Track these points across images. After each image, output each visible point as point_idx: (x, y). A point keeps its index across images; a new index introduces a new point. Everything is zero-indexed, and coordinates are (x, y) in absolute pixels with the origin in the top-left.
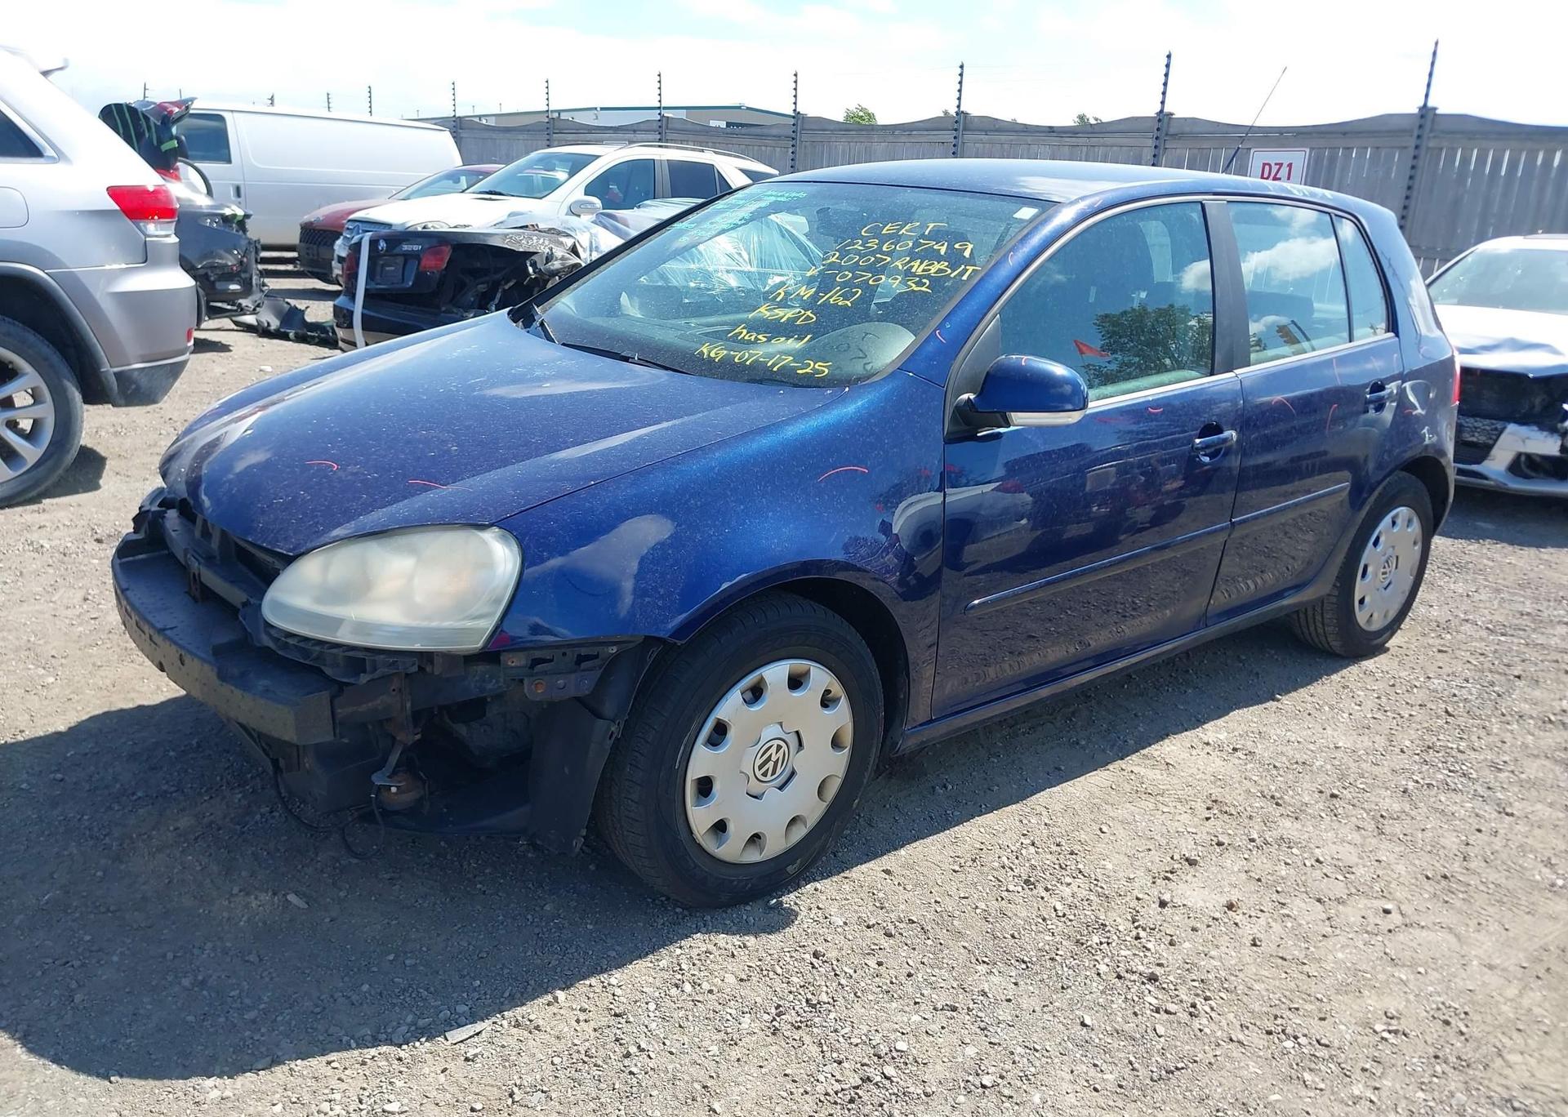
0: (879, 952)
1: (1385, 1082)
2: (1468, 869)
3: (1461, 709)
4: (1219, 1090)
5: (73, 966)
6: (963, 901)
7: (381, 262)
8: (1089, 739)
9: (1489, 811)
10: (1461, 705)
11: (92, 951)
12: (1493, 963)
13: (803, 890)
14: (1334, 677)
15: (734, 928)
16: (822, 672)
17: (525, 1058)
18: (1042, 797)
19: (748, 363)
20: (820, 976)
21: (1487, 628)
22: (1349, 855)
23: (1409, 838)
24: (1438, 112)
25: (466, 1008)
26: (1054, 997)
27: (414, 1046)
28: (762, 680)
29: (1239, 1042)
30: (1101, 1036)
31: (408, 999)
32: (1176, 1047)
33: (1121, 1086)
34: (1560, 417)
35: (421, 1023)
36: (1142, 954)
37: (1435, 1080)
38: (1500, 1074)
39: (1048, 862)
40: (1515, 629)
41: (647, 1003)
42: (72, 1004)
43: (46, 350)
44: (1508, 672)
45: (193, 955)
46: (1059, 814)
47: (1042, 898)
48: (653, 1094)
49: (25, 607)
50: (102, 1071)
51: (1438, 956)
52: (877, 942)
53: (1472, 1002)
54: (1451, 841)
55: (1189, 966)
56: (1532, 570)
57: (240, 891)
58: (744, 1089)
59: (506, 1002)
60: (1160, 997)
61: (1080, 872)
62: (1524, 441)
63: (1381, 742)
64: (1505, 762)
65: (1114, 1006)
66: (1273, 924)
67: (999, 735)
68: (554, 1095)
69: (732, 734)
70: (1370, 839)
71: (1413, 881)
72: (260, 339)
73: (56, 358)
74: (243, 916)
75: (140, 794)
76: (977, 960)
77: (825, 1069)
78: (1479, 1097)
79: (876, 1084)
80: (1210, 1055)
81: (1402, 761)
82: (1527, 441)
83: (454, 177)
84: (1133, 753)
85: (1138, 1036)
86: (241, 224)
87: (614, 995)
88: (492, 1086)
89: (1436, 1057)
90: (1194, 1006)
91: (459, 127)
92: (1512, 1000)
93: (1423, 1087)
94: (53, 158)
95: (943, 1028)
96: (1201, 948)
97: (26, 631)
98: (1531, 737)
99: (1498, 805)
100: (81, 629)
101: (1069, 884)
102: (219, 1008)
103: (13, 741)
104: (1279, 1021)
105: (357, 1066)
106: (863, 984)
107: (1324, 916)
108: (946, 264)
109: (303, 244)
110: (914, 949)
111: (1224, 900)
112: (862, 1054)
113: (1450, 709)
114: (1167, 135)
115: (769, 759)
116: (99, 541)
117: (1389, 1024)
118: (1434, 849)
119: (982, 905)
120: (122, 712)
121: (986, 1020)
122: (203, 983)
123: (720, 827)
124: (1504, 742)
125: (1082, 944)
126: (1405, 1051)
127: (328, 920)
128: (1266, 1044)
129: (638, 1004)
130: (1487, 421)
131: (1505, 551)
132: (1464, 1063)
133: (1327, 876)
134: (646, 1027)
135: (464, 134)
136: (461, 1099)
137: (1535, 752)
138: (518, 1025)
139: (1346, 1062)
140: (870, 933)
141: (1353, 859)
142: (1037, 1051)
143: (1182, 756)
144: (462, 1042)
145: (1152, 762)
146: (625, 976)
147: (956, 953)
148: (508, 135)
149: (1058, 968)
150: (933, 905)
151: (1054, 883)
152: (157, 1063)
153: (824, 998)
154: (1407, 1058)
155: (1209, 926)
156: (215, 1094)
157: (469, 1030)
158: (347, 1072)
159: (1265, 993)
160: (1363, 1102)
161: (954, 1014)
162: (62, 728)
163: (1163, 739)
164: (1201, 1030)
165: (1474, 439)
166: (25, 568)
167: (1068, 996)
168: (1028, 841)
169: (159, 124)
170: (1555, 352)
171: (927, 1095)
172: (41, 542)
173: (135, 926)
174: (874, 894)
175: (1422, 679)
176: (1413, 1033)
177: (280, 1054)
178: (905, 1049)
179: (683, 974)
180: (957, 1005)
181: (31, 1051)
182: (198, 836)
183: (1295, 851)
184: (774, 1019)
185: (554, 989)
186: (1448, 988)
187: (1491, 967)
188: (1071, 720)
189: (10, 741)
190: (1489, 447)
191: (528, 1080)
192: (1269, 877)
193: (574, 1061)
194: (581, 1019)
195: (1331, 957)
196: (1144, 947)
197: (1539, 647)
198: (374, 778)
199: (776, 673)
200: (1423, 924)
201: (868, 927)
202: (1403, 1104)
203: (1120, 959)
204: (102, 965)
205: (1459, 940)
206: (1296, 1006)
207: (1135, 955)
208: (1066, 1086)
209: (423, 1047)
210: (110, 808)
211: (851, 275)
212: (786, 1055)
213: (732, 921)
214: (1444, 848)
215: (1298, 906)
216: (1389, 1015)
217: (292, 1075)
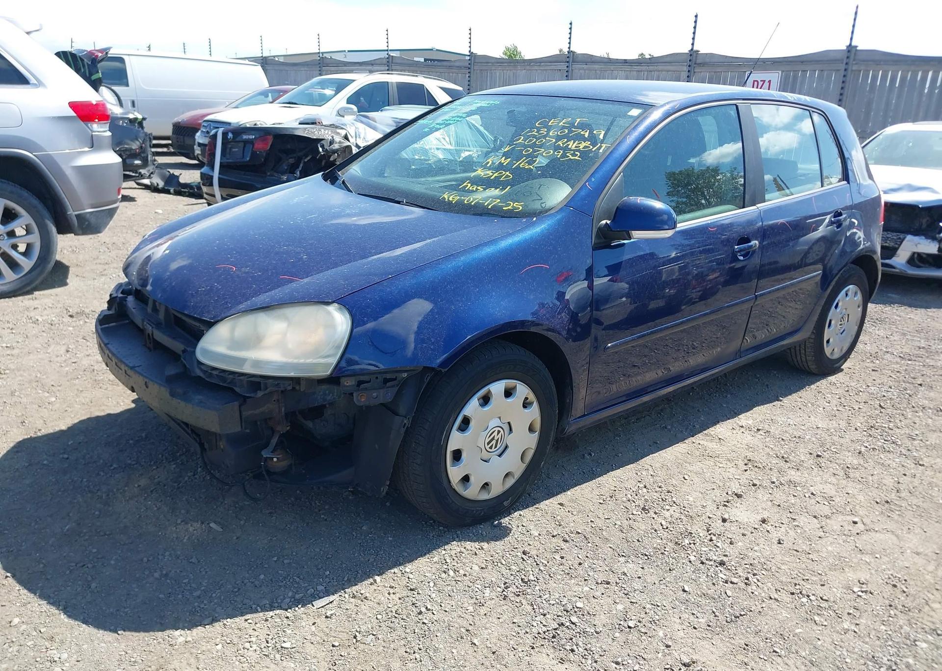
0: (561, 551)
1: (862, 621)
2: (900, 497)
3: (888, 404)
4: (766, 627)
5: (88, 567)
6: (607, 521)
7: (230, 146)
8: (672, 426)
9: (910, 463)
10: (888, 402)
11: (98, 558)
12: (918, 551)
13: (512, 516)
14: (812, 386)
15: (475, 538)
16: (523, 387)
17: (361, 616)
18: (648, 460)
19: (473, 204)
20: (528, 565)
21: (900, 357)
22: (830, 490)
23: (864, 480)
24: (858, 48)
25: (323, 588)
26: (666, 575)
27: (295, 610)
28: (489, 392)
29: (775, 599)
30: (695, 597)
31: (288, 583)
32: (739, 603)
33: (709, 626)
34: (937, 231)
35: (297, 596)
36: (714, 550)
37: (891, 619)
38: (928, 615)
39: (655, 497)
40: (916, 357)
41: (429, 583)
42: (90, 590)
43: (35, 201)
44: (914, 382)
45: (159, 559)
46: (658, 469)
47: (653, 518)
48: (438, 635)
49: (31, 356)
50: (112, 628)
51: (886, 548)
52: (559, 545)
53: (909, 574)
54: (889, 481)
55: (743, 556)
56: (923, 322)
57: (182, 522)
58: (490, 631)
59: (346, 584)
60: (727, 574)
61: (674, 503)
62: (916, 246)
63: (843, 424)
64: (917, 435)
65: (701, 580)
66: (789, 531)
67: (619, 424)
68: (380, 637)
69: (472, 424)
70: (841, 481)
71: (869, 504)
72: (153, 194)
73: (40, 207)
74: (185, 536)
75: (115, 466)
76: (619, 555)
77: (536, 619)
78: (917, 629)
79: (567, 627)
80: (759, 607)
81: (857, 435)
82: (918, 245)
83: (265, 94)
84: (699, 433)
85: (716, 597)
86: (141, 124)
87: (409, 578)
88: (343, 632)
89: (890, 606)
90: (747, 579)
91: (265, 63)
92: (931, 572)
93: (884, 623)
94: (35, 84)
95: (603, 594)
96: (749, 546)
97: (34, 371)
98: (931, 420)
99: (915, 460)
100: (67, 369)
101: (668, 510)
102: (178, 589)
103: (35, 436)
104: (798, 587)
105: (263, 622)
106: (553, 569)
107: (819, 526)
108: (589, 143)
109: (174, 136)
110: (581, 549)
111: (759, 518)
112: (557, 610)
113: (882, 404)
114: (695, 64)
115: (493, 438)
116: (71, 316)
117: (862, 588)
118: (880, 486)
119: (618, 523)
120: (98, 418)
121: (627, 589)
122: (166, 575)
123: (466, 479)
124: (915, 423)
125: (679, 544)
126: (872, 603)
127: (235, 538)
128: (791, 600)
129: (423, 583)
130: (895, 234)
131: (907, 311)
132: (907, 609)
133: (819, 503)
134: (430, 596)
135: (268, 67)
136: (326, 640)
137: (934, 429)
138: (354, 597)
139: (838, 610)
140: (554, 540)
141: (833, 493)
142: (659, 606)
143: (727, 435)
144: (322, 607)
145: (710, 438)
146: (414, 567)
147: (606, 550)
148: (295, 68)
149: (666, 558)
150: (590, 523)
151: (659, 509)
152: (145, 623)
153: (532, 578)
154: (874, 606)
155: (752, 533)
156: (182, 639)
157: (326, 600)
158: (257, 625)
159: (787, 571)
160: (850, 632)
161: (608, 586)
162: (64, 428)
163: (716, 424)
164: (753, 593)
165: (887, 245)
166: (29, 333)
167: (674, 575)
168: (642, 486)
169: (90, 63)
170: (934, 191)
171: (597, 633)
172: (37, 317)
173: (122, 543)
174: (554, 517)
175: (864, 387)
176: (876, 592)
177: (217, 615)
178: (582, 607)
179: (448, 565)
180: (609, 581)
181: (69, 617)
182: (153, 490)
183: (798, 488)
184: (504, 591)
185: (373, 575)
186: (894, 566)
187: (918, 554)
188: (660, 414)
189: (33, 436)
190: (897, 249)
191: (364, 628)
192: (785, 504)
193: (390, 617)
194: (391, 592)
195: (824, 550)
196: (715, 545)
197: (931, 367)
198: (263, 453)
199: (497, 388)
200: (876, 529)
201: (553, 536)
202: (873, 633)
203: (702, 552)
204: (105, 566)
205: (898, 538)
206: (807, 578)
207: (710, 550)
208: (677, 626)
209: (300, 610)
210: (98, 474)
211: (531, 150)
212: (513, 611)
213: (473, 534)
214: (885, 485)
215: (802, 520)
216: (861, 582)
217: (225, 628)
